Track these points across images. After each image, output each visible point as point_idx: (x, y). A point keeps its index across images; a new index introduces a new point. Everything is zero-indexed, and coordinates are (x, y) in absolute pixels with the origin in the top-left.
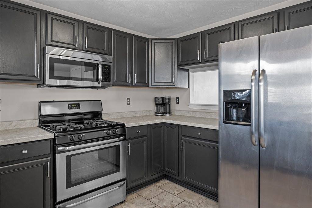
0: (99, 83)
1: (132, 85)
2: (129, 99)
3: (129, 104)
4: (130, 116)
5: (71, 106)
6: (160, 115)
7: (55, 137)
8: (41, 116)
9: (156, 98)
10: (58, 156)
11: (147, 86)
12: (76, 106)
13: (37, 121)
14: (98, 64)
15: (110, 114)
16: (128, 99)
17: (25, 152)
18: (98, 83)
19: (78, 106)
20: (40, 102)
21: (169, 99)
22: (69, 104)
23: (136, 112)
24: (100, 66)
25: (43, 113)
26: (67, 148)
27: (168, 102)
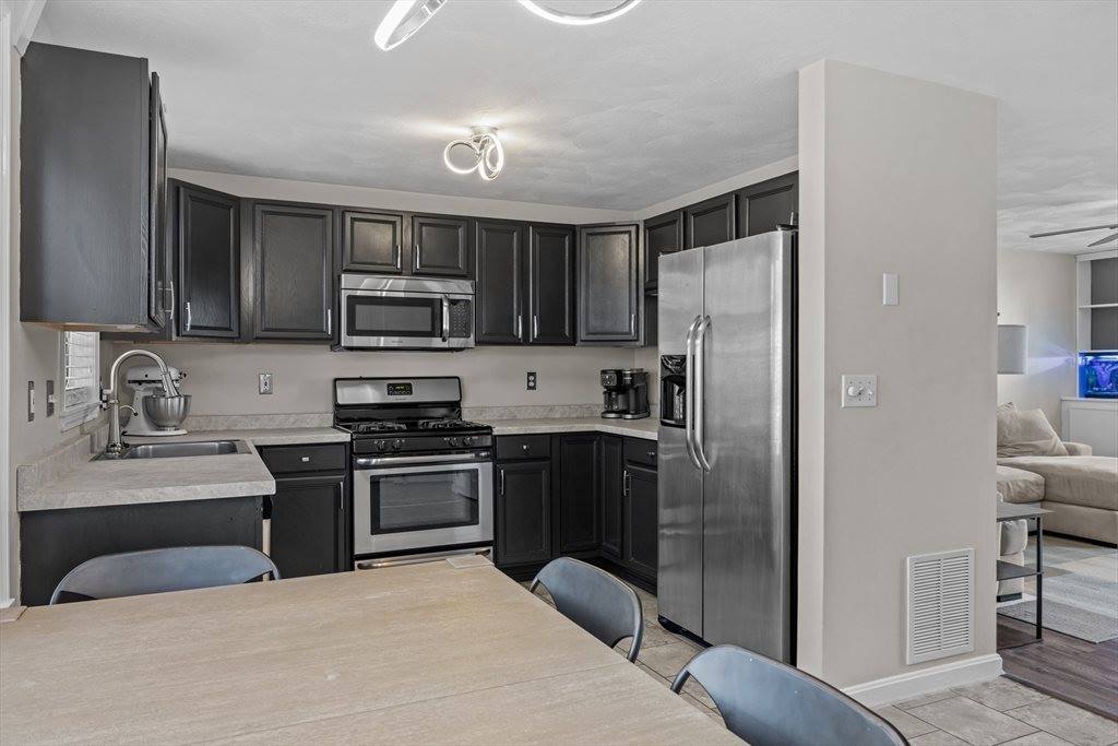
0: (444, 340)
1: (526, 341)
2: (534, 374)
3: (534, 388)
4: (533, 415)
5: (392, 389)
6: (613, 415)
7: (352, 439)
8: (337, 406)
9: (604, 372)
10: (357, 473)
11: (572, 341)
12: (405, 389)
13: (331, 416)
14: (441, 300)
15: (482, 410)
16: (530, 374)
17: (305, 459)
18: (440, 339)
19: (408, 389)
20: (336, 380)
21: (632, 375)
22: (389, 385)
23: (552, 409)
24: (445, 304)
25: (340, 402)
26: (374, 461)
27: (629, 382)
